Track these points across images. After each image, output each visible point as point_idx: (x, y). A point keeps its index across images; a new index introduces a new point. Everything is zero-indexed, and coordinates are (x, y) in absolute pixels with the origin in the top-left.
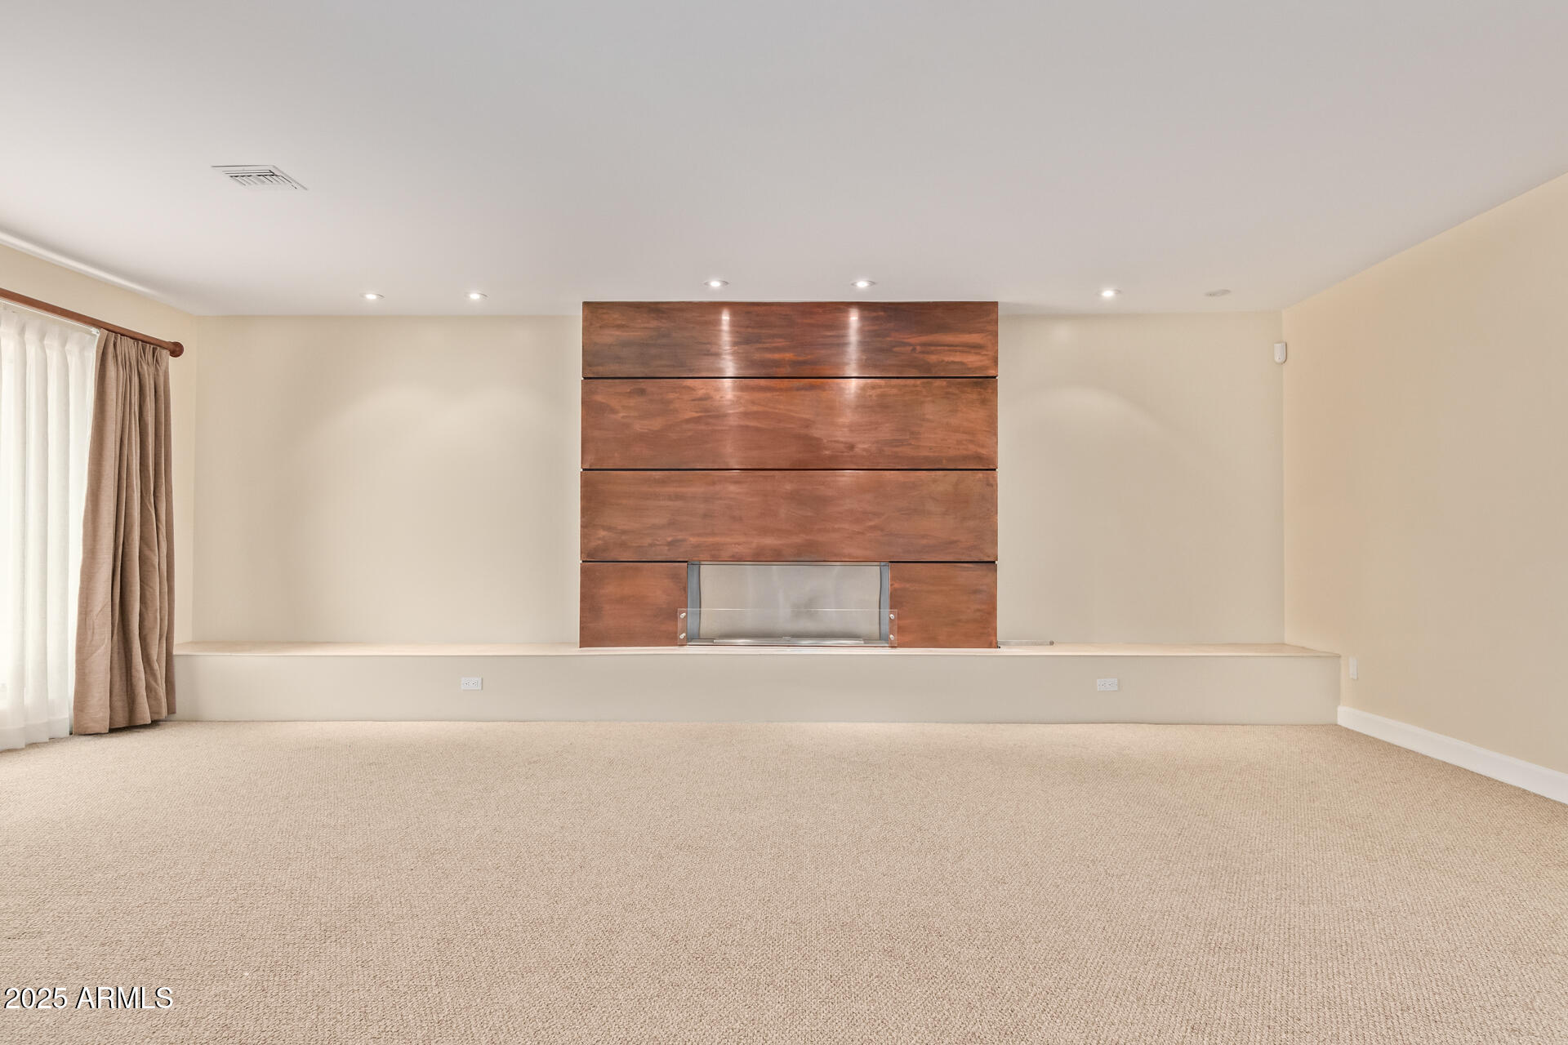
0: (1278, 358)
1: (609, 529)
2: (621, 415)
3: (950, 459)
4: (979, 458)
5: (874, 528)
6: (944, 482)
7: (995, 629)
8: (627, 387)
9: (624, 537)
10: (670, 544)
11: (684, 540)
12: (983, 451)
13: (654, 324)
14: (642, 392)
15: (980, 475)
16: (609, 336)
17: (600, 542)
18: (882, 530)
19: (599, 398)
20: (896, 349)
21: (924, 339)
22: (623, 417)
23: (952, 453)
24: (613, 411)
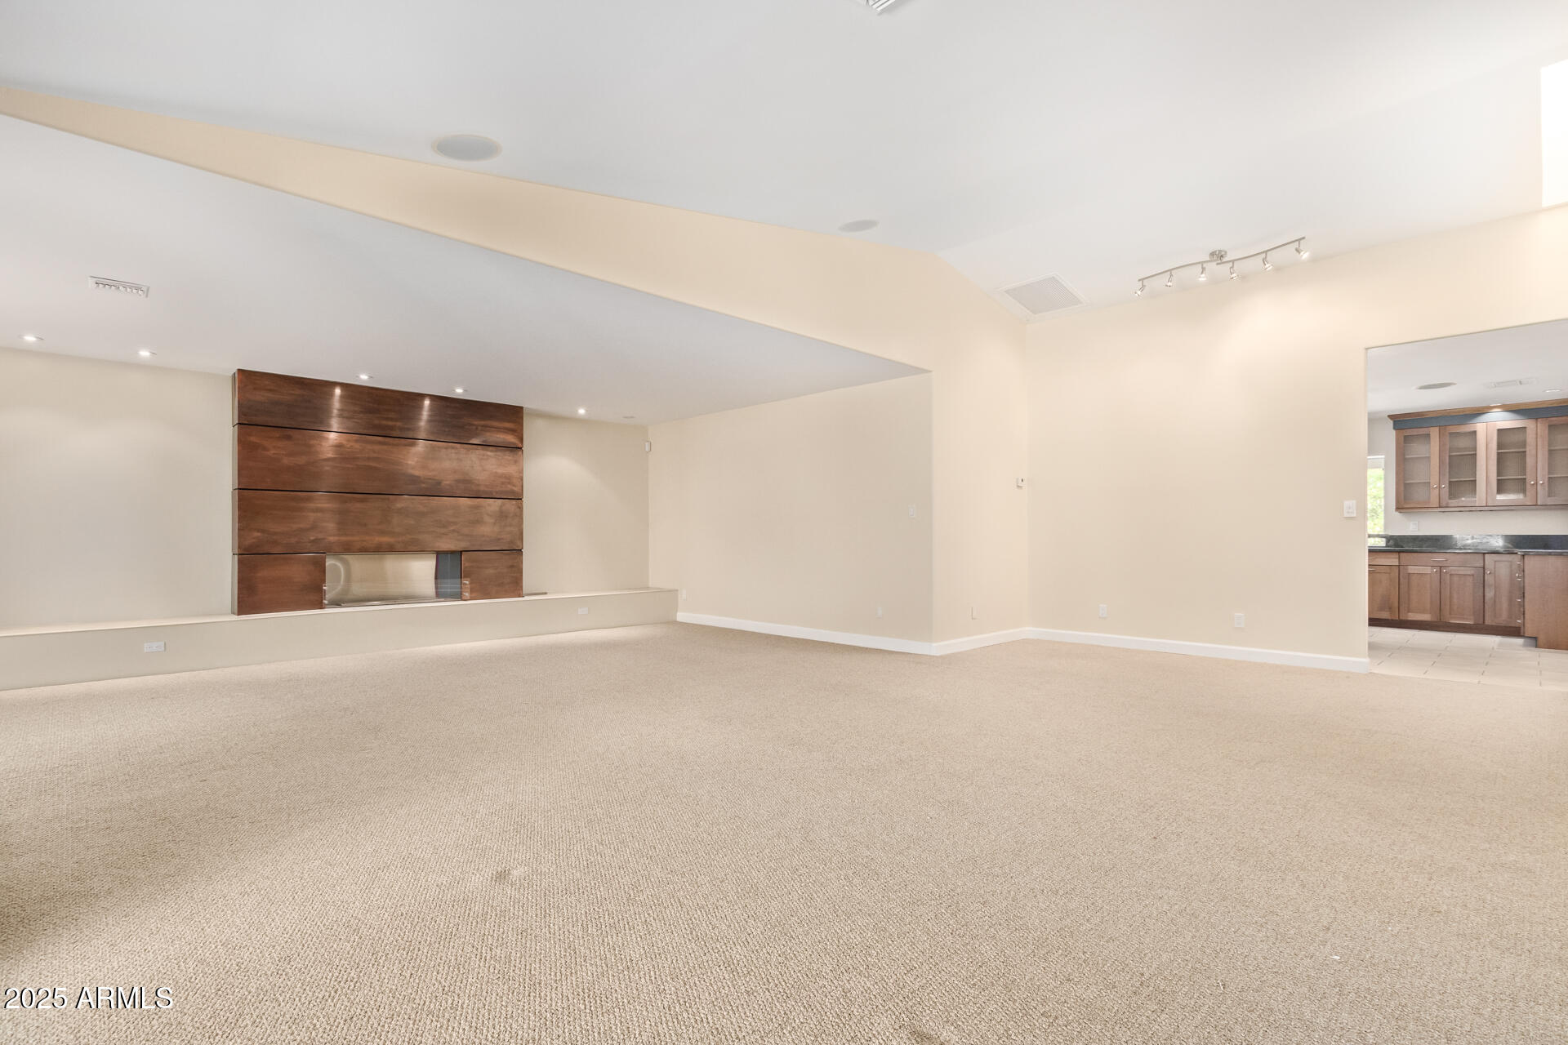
0: (647, 449)
1: (263, 531)
2: (272, 452)
3: (497, 492)
4: (513, 492)
5: (454, 531)
6: (493, 505)
7: (522, 587)
8: (277, 433)
9: (275, 537)
10: (313, 541)
11: (324, 539)
12: (515, 489)
13: (298, 392)
14: (289, 438)
15: (514, 502)
16: (260, 396)
17: (254, 540)
18: (458, 532)
19: (253, 439)
20: (467, 427)
21: (483, 423)
22: (274, 454)
23: (498, 489)
24: (265, 449)
